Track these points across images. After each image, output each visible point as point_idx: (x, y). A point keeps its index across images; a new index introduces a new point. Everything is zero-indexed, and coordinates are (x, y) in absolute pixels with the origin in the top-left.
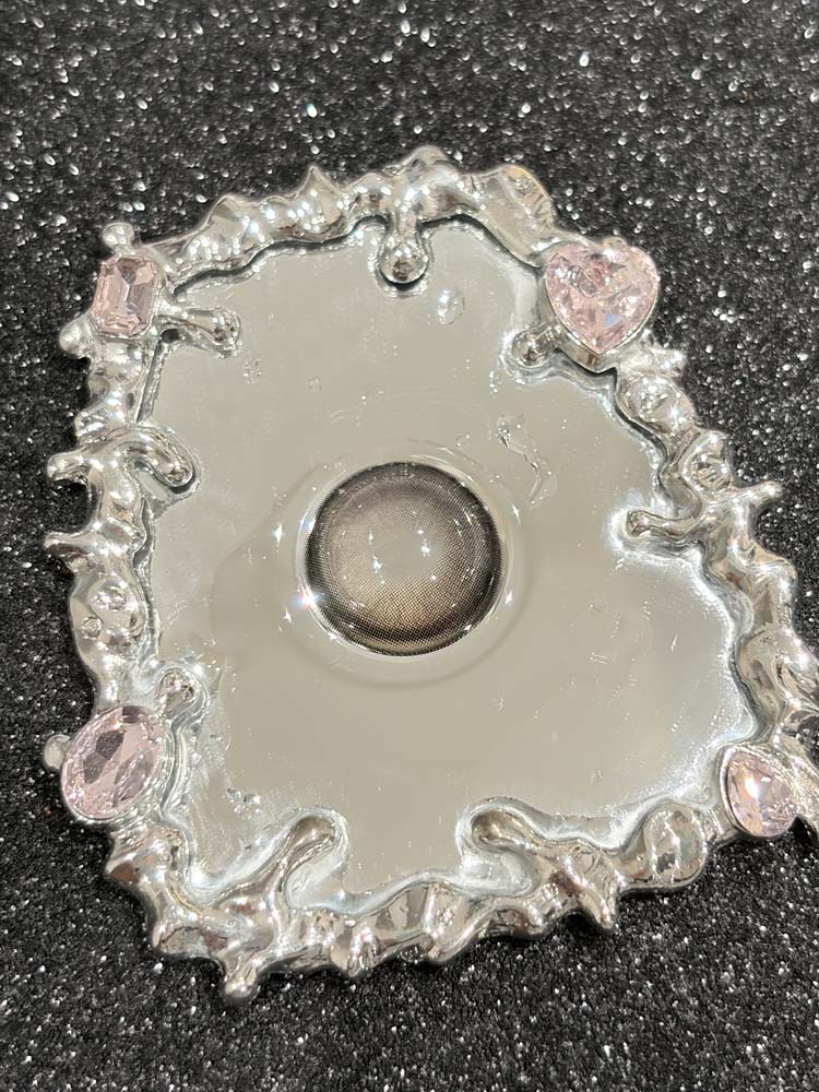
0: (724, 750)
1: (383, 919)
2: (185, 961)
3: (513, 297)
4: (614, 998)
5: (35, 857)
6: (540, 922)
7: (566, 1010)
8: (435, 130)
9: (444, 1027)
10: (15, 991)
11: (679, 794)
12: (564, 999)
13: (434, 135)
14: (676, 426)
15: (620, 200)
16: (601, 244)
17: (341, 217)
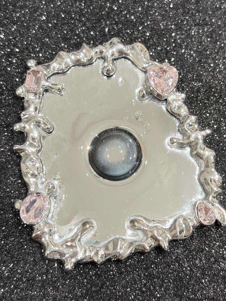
0: (197, 202)
1: (107, 248)
2: (54, 260)
3: (139, 79)
4: (168, 267)
5: (13, 232)
6: (148, 248)
7: (155, 271)
8: (117, 33)
9: (123, 276)
10: (8, 268)
11: (184, 214)
12: (155, 268)
13: (117, 34)
14: (183, 115)
15: (167, 52)
16: (162, 64)
17: (92, 58)
